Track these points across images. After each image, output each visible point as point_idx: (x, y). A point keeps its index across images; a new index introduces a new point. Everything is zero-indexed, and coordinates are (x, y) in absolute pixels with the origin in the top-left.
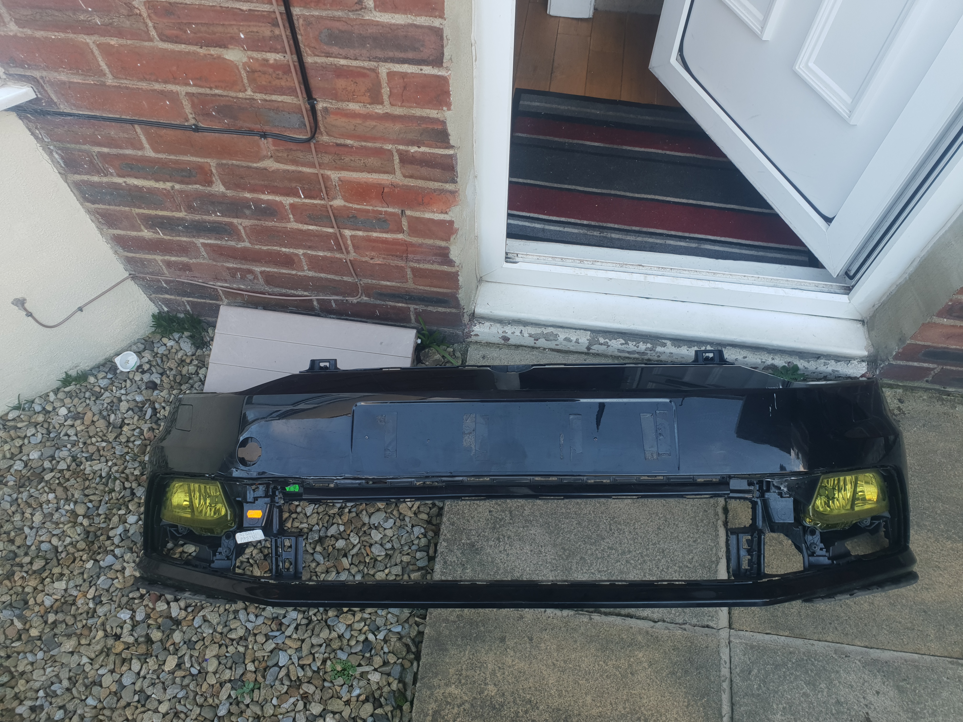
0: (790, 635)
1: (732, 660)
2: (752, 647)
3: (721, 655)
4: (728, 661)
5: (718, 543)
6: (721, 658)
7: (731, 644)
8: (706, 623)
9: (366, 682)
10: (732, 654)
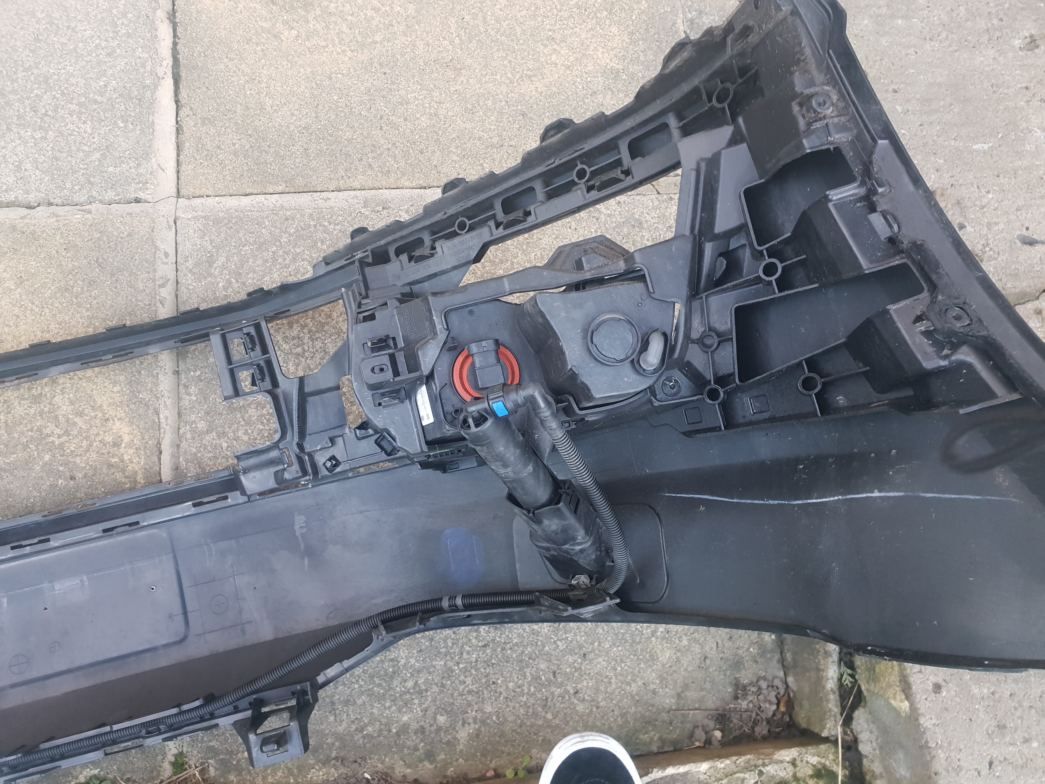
0: (287, 190)
1: (180, 249)
2: (217, 221)
3: (158, 243)
4: (172, 252)
5: (156, 52)
6: (157, 248)
7: (178, 223)
8: (133, 196)
10: (179, 240)
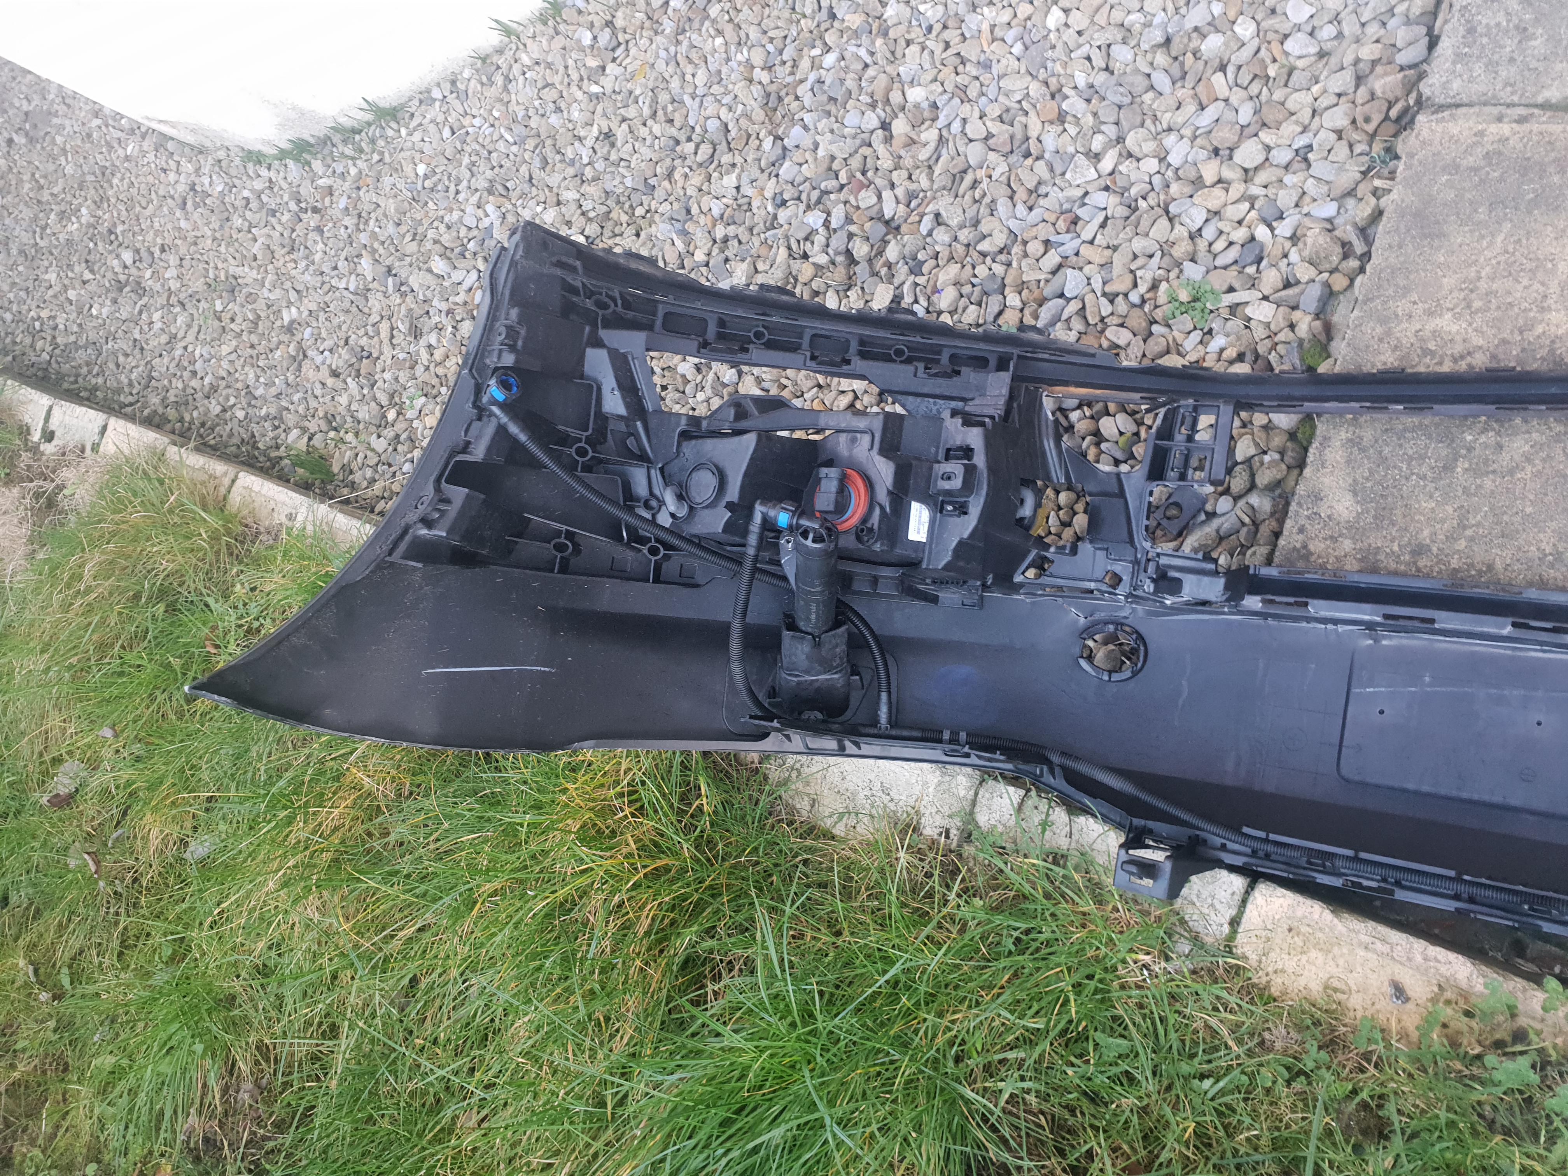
9: (1240, 323)
